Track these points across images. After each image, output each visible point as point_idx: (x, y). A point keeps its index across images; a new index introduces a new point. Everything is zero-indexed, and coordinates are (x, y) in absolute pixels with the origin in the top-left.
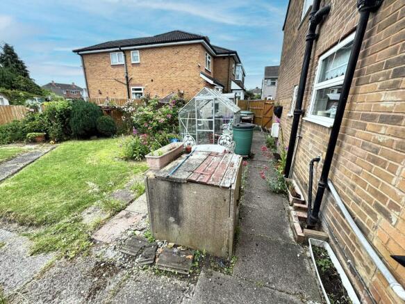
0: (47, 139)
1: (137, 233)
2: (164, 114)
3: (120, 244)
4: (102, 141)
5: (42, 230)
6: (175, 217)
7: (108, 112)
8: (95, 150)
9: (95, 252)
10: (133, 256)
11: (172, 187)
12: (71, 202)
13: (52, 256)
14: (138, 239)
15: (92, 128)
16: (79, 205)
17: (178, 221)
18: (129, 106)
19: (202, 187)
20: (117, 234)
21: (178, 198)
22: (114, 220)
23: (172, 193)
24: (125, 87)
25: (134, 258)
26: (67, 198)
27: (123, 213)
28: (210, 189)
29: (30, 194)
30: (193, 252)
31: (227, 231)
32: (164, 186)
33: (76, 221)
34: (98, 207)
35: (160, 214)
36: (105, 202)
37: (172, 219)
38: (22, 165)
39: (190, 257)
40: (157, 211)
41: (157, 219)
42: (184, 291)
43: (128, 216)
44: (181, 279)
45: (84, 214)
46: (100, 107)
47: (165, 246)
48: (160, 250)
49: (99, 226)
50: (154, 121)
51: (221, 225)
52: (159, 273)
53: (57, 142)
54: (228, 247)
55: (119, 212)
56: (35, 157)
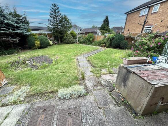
0: (105, 46)
1: (112, 82)
2: (155, 42)
3: (106, 81)
4: (120, 50)
5: (94, 68)
6: (124, 83)
7: (127, 39)
8: (116, 53)
9: (100, 79)
10: (107, 86)
11: (127, 72)
12: (102, 65)
13: (93, 74)
14: (111, 83)
15: (118, 45)
16: (103, 67)
17: (125, 86)
18: (138, 36)
19: (139, 78)
20: (107, 79)
21: (127, 77)
22: (108, 75)
23: (126, 74)
24: (142, 26)
25: (107, 87)
26: (101, 64)
27: (112, 75)
28: (142, 80)
29: (95, 60)
30: (125, 100)
31: (143, 103)
32: (124, 71)
33: (100, 70)
34: (106, 70)
35: (120, 80)
36: (109, 69)
37: (123, 84)
38: (97, 52)
39: (123, 100)
40: (119, 78)
41: (118, 81)
42: (113, 104)
43: (112, 76)
44: (115, 101)
45: (103, 69)
46: (125, 37)
47: (117, 90)
48: (114, 90)
49: (104, 74)
50: (146, 45)
51: (141, 98)
52: (111, 95)
53: (107, 48)
54: (141, 110)
55: (111, 74)
56: (100, 51)
